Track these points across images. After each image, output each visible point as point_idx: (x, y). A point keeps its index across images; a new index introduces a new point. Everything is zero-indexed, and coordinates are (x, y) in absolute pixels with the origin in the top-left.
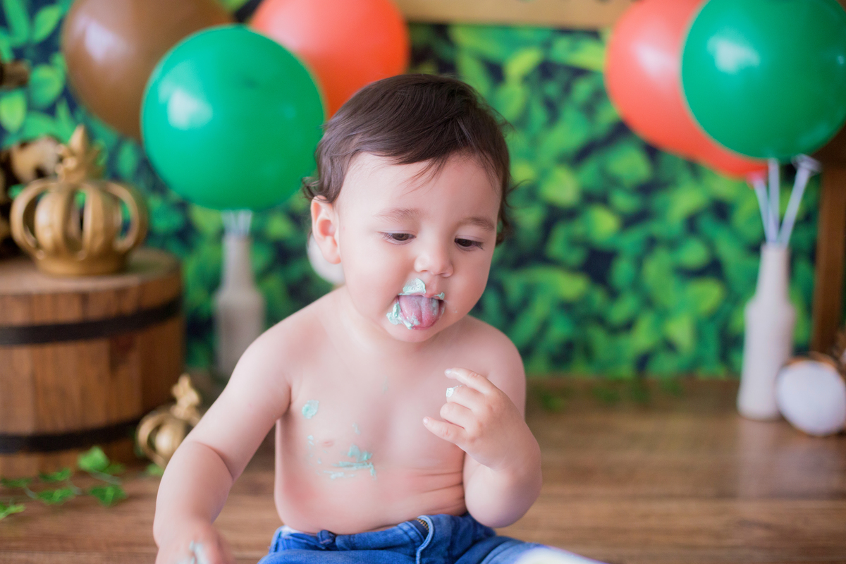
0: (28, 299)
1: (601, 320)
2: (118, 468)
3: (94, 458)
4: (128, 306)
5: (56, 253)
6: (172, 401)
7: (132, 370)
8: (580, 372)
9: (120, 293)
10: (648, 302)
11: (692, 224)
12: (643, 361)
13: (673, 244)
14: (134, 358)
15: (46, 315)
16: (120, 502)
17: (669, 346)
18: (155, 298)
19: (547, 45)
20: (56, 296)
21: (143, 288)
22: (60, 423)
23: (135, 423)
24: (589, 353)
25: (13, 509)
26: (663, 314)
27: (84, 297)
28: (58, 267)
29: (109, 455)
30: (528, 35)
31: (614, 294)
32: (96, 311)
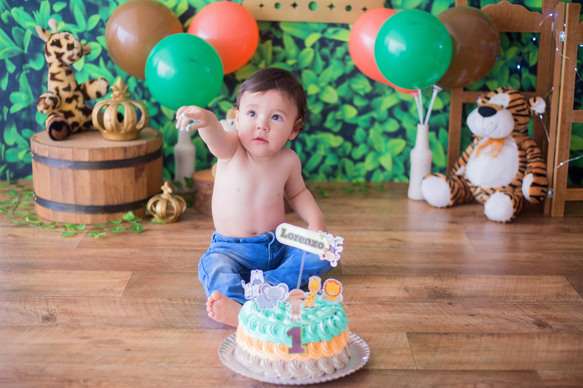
0: (103, 150)
1: (350, 157)
2: (140, 220)
3: (129, 215)
4: (142, 153)
5: (112, 131)
6: (162, 192)
7: (144, 179)
8: (340, 179)
9: (139, 147)
10: (371, 149)
11: (391, 112)
12: (369, 175)
13: (382, 122)
14: (144, 174)
15: (110, 157)
16: (142, 232)
17: (382, 168)
18: (152, 149)
19: (324, 31)
20: (114, 149)
21: (148, 144)
22: (116, 202)
23: (146, 201)
24: (344, 172)
25: (101, 234)
26: (379, 154)
27: (125, 149)
28: (112, 137)
29: (134, 214)
30: (316, 27)
31: (355, 145)
32: (130, 155)
